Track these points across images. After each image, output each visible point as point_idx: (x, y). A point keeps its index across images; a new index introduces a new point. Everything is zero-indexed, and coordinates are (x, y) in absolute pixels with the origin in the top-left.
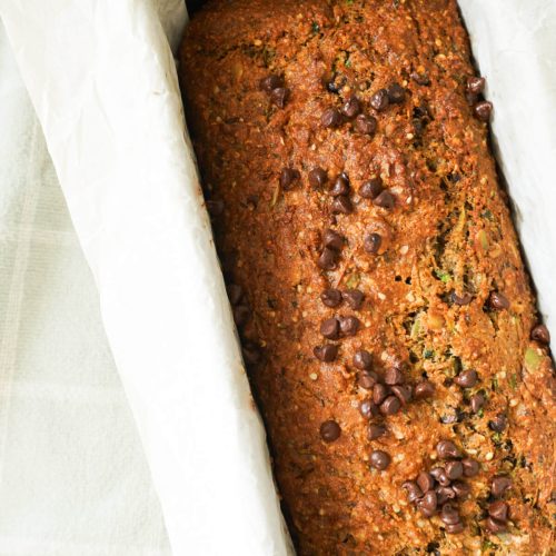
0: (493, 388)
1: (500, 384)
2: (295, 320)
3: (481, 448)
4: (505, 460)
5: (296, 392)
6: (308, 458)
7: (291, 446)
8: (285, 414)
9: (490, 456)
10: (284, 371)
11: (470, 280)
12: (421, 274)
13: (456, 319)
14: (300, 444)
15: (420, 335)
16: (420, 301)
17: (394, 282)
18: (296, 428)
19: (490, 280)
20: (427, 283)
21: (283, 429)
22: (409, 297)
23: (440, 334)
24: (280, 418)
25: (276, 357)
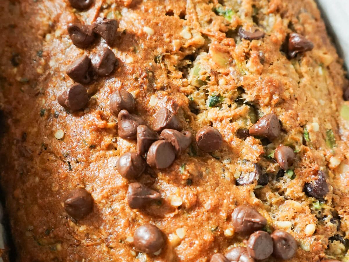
0: (304, 143)
1: (312, 138)
2: (39, 70)
3: (297, 220)
4: (332, 239)
5: (37, 160)
6: (53, 251)
7: (29, 234)
8: (24, 193)
9: (311, 228)
10: (24, 136)
11: (260, 22)
12: (198, 9)
13: (247, 56)
14: (40, 230)
15: (201, 77)
16: (198, 38)
17: (164, 17)
18: (36, 208)
19: (286, 22)
20: (207, 19)
21: (22, 213)
22: (184, 33)
23: (227, 74)
24: (18, 199)
25: (17, 122)
